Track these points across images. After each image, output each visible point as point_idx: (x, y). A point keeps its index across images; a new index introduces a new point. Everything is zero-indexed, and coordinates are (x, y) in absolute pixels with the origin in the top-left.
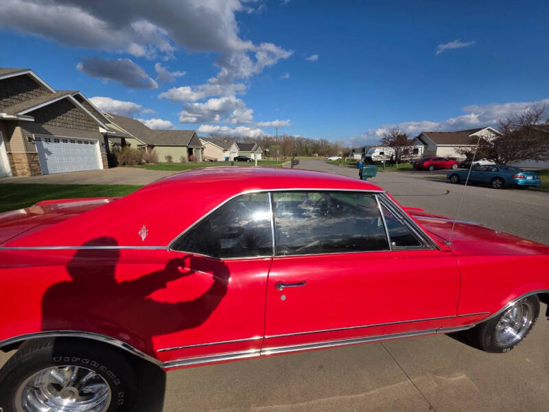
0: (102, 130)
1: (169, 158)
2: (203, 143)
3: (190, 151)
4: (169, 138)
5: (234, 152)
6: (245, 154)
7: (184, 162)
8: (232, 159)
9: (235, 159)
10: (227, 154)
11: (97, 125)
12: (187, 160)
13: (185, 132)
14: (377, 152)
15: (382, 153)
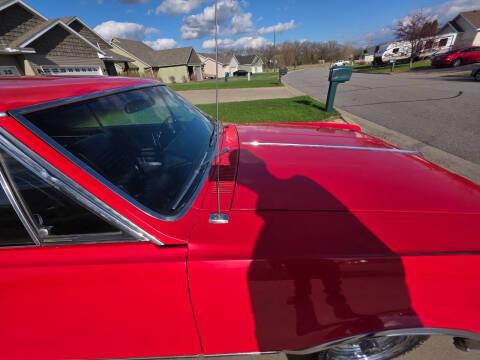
0: (101, 56)
1: (172, 78)
2: (202, 60)
3: (190, 70)
4: (170, 58)
5: (234, 66)
6: (244, 68)
7: (186, 82)
8: (231, 75)
9: (234, 73)
10: (227, 69)
11: (96, 51)
12: (188, 80)
13: (183, 49)
14: (390, 49)
15: (395, 51)
